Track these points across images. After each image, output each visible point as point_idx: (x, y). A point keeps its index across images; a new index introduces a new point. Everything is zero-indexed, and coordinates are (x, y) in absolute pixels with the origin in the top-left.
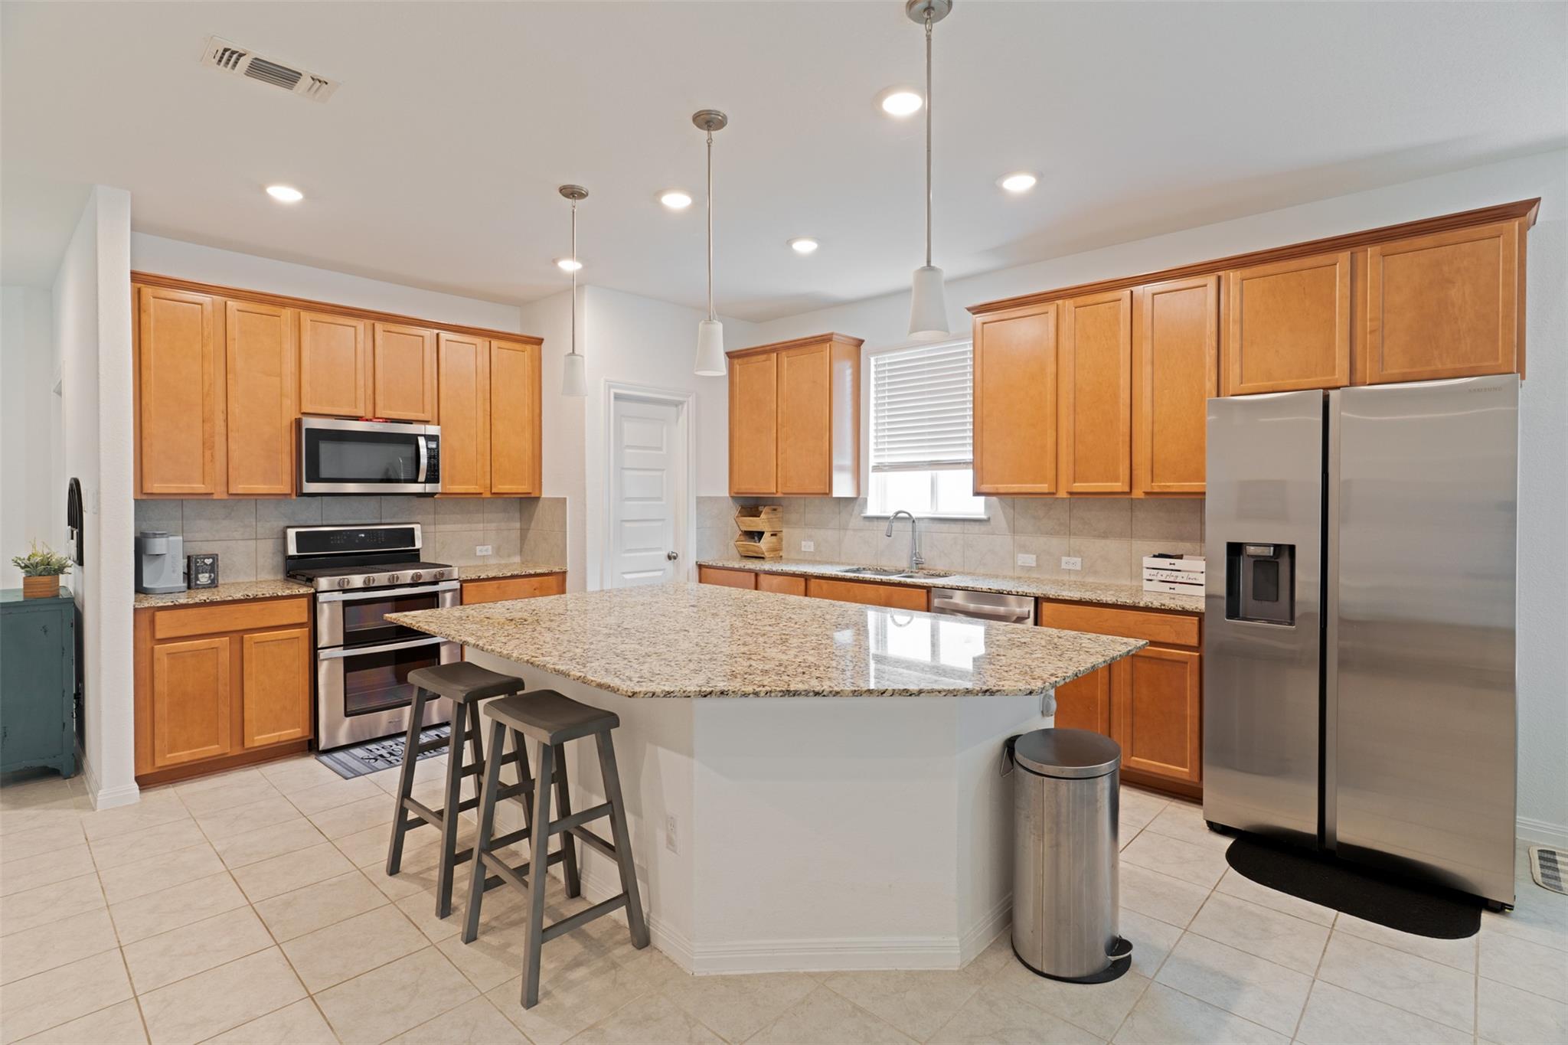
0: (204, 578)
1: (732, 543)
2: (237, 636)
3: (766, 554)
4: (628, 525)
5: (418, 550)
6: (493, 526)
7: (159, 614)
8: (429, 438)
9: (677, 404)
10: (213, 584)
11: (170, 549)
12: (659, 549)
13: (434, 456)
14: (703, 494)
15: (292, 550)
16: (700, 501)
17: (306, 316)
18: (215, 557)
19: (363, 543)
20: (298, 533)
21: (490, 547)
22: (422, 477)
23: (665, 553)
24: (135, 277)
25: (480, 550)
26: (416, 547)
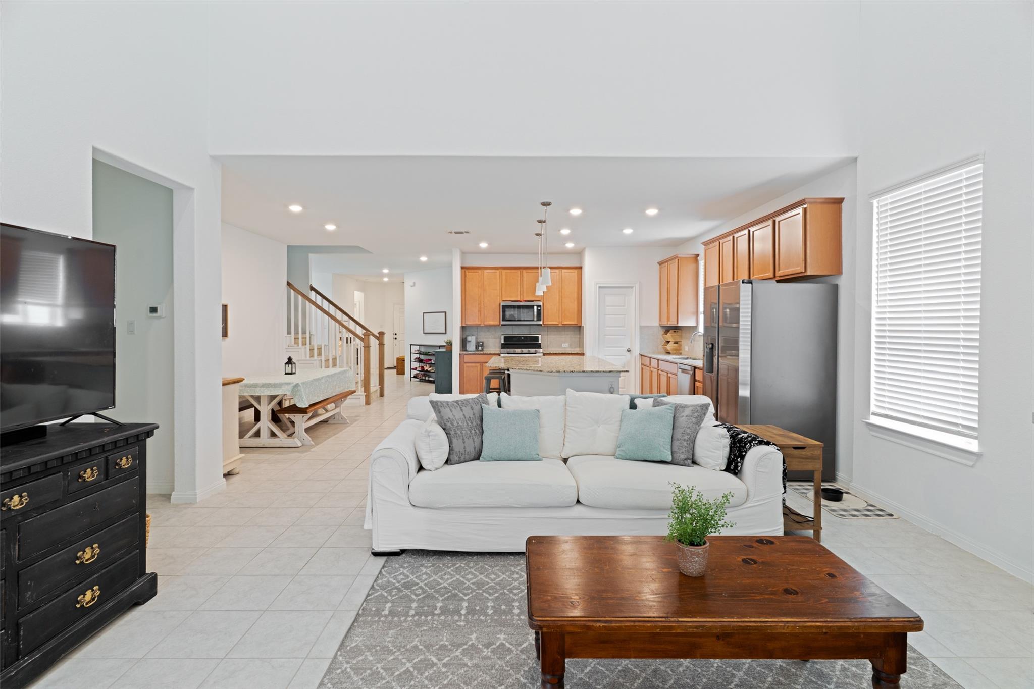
0: (480, 348)
1: (660, 346)
2: (481, 364)
3: (671, 352)
4: (606, 336)
5: (540, 344)
6: (569, 336)
7: (465, 356)
8: (538, 306)
9: (632, 287)
10: (482, 350)
11: (472, 340)
12: (622, 347)
13: (539, 312)
14: (643, 324)
15: (503, 342)
16: (641, 328)
17: (504, 271)
18: (483, 343)
19: (523, 341)
20: (504, 337)
21: (567, 344)
22: (535, 319)
23: (626, 349)
24: (462, 268)
25: (564, 345)
26: (540, 342)
